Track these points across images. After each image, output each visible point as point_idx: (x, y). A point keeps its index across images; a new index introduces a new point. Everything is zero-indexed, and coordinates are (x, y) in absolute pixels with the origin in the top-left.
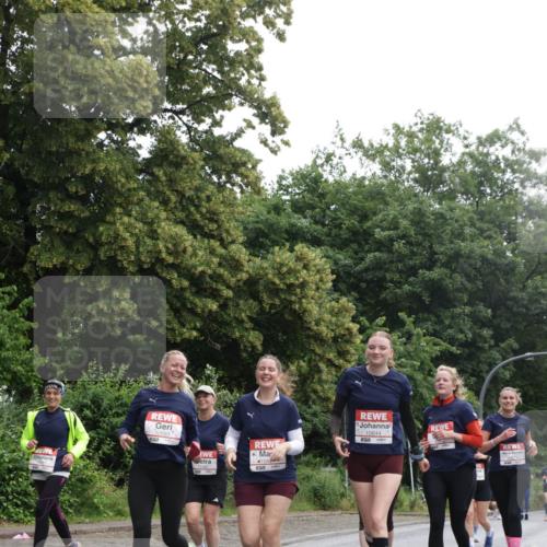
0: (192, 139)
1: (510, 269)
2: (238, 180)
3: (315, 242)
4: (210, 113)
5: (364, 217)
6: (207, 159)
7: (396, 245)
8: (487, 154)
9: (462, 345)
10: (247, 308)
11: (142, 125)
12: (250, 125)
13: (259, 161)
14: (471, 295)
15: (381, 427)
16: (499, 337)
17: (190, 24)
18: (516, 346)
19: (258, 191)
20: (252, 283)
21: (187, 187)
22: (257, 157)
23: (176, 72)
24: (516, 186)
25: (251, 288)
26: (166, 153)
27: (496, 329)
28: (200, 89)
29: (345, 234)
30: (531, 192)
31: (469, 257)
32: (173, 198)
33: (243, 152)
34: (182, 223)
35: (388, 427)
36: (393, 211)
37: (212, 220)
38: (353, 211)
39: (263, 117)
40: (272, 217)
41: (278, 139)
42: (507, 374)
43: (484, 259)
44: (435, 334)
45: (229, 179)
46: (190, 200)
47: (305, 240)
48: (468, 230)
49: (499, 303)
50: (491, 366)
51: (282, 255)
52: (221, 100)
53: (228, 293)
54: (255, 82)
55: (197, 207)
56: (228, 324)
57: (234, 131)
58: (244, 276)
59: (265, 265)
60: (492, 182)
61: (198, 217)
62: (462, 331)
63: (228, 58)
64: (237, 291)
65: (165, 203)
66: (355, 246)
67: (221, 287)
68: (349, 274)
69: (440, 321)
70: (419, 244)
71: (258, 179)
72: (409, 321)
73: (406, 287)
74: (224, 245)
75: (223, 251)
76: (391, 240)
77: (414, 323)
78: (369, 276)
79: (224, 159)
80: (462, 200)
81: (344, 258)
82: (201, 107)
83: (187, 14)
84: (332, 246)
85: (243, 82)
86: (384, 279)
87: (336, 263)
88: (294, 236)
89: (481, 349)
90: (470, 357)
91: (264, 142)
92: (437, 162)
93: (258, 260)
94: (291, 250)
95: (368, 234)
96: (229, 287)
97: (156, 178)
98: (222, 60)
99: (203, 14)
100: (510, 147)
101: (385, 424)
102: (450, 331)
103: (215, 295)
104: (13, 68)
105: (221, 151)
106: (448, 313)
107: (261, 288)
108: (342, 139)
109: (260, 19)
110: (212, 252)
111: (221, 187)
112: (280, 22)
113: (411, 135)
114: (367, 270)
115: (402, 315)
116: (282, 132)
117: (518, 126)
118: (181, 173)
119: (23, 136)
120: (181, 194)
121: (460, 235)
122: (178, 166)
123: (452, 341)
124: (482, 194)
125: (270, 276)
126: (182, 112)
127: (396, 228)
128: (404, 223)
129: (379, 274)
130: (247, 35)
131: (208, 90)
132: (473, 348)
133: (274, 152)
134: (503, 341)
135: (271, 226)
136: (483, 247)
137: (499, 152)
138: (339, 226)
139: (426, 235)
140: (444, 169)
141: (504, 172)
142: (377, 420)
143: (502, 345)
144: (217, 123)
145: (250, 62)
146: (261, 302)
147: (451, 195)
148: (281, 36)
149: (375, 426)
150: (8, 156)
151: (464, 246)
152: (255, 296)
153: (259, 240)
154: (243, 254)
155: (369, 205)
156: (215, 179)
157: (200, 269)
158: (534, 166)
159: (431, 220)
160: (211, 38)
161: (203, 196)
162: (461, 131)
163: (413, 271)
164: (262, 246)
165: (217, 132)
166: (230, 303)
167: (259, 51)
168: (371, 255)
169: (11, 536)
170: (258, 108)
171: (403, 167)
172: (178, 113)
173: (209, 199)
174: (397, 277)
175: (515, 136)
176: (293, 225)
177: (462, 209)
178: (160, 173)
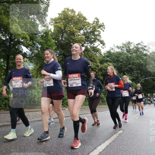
0: (90, 47)
1: (142, 65)
2: (98, 53)
3: (111, 62)
4: (93, 43)
5: (118, 58)
6: (93, 50)
7: (124, 62)
8: (138, 47)
9: (135, 77)
10: (100, 73)
11: (83, 46)
12: (99, 45)
13: (101, 50)
14: (136, 69)
15: (76, 80)
16: (141, 76)
17: (89, 30)
18: (144, 77)
19: (101, 54)
20: (101, 69)
21: (90, 54)
22: (101, 49)
23: (87, 37)
24: (143, 51)
25: (101, 70)
26: (87, 50)
27: (141, 74)
28: (91, 40)
29: (115, 61)
30: (145, 52)
31: (136, 63)
32: (88, 56)
33: (98, 49)
34: (89, 60)
35: (79, 79)
36: (123, 56)
37: (94, 59)
38: (116, 57)
39: (101, 43)
40: (104, 58)
41: (104, 46)
42: (143, 82)
43: (138, 63)
44: (131, 76)
45: (97, 53)
46: (91, 56)
47: (109, 62)
48: (135, 59)
49: (141, 70)
50: (140, 80)
51: (105, 64)
52: (95, 41)
53: (97, 71)
54: (100, 38)
55: (92, 57)
56: (97, 76)
57: (97, 45)
58: (100, 68)
59: (103, 66)
60: (139, 51)
61: (92, 59)
62: (135, 75)
63: (95, 35)
64: (99, 70)
65: (87, 57)
66: (117, 62)
67: (96, 70)
68: (116, 67)
69: (131, 74)
70: (127, 61)
71: (101, 53)
72: (126, 74)
73: (126, 68)
74: (96, 63)
75: (96, 64)
76: (123, 61)
77: (128, 74)
78: (119, 67)
79: (96, 50)
80: (134, 54)
81: (115, 64)
82: (91, 42)
83: (89, 29)
84: (113, 62)
85: (98, 38)
86: (122, 67)
87: (114, 65)
88: (107, 61)
89: (139, 78)
90: (137, 79)
91: (102, 47)
92: (129, 48)
93: (102, 65)
94: (107, 63)
95: (119, 60)
96: (97, 70)
97: (85, 53)
98: (94, 35)
99: (91, 29)
100: (141, 46)
101: (78, 78)
102: (133, 75)
103: (95, 71)
104: (63, 39)
105: (95, 49)
106: (133, 72)
107: (102, 69)
108: (115, 46)
109: (100, 29)
110: (94, 64)
111: (95, 54)
112: (103, 29)
113: (125, 45)
114: (119, 66)
115: (125, 73)
116: (104, 45)
117: (142, 42)
118: (89, 52)
119: (65, 49)
120: (89, 56)
121: (134, 60)
122: (88, 51)
123: (134, 77)
124: (137, 53)
125: (104, 68)
126: (89, 43)
127: (123, 59)
128: (125, 58)
129: (121, 67)
130: (98, 31)
131: (93, 40)
132: (137, 78)
133: (103, 48)
134: (142, 76)
135: (103, 60)
136: (138, 61)
137: (139, 46)
138: (114, 59)
139: (128, 60)
140: (131, 49)
141: (140, 49)
142: (75, 77)
143: (142, 77)
144: (94, 45)
145: (99, 35)
146: (102, 72)
147: (132, 53)
148: (103, 31)
149: (74, 80)
150: (63, 52)
151: (135, 61)
152: (102, 71)
153: (102, 62)
154: (99, 64)
155: (119, 56)
156: (94, 53)
157: (92, 67)
158: (145, 48)
159: (129, 57)
160: (93, 32)
161: (92, 56)
162: (133, 44)
163: (127, 66)
164: (102, 63)
165: (94, 46)
166: (98, 72)
167: (100, 33)
168: (120, 64)
169: (65, 109)
170: (100, 42)
171: (124, 50)
172: (88, 43)
173: (93, 56)
174: (124, 67)
175: (142, 44)
176: (107, 60)
177: (134, 55)
178: (86, 53)
